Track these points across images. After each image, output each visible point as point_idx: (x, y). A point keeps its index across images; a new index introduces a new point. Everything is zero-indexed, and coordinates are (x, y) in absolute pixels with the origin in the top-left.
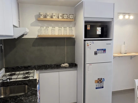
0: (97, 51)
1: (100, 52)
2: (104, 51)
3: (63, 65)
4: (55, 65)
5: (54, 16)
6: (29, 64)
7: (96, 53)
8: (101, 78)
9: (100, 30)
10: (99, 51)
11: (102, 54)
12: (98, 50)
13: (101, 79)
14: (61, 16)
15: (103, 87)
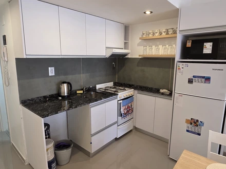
0: (192, 78)
1: (198, 80)
2: (206, 79)
3: (162, 91)
4: (156, 89)
5: (156, 33)
6: (133, 83)
7: (190, 81)
8: (196, 119)
9: (211, 47)
10: (196, 79)
11: (202, 84)
12: (194, 77)
13: (197, 121)
14: (164, 32)
15: (199, 134)
